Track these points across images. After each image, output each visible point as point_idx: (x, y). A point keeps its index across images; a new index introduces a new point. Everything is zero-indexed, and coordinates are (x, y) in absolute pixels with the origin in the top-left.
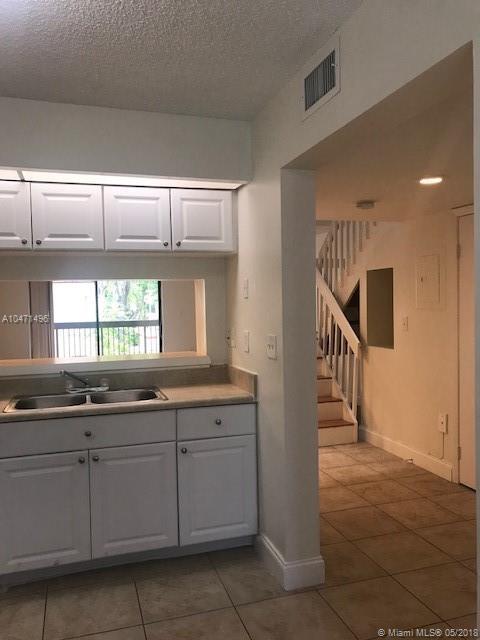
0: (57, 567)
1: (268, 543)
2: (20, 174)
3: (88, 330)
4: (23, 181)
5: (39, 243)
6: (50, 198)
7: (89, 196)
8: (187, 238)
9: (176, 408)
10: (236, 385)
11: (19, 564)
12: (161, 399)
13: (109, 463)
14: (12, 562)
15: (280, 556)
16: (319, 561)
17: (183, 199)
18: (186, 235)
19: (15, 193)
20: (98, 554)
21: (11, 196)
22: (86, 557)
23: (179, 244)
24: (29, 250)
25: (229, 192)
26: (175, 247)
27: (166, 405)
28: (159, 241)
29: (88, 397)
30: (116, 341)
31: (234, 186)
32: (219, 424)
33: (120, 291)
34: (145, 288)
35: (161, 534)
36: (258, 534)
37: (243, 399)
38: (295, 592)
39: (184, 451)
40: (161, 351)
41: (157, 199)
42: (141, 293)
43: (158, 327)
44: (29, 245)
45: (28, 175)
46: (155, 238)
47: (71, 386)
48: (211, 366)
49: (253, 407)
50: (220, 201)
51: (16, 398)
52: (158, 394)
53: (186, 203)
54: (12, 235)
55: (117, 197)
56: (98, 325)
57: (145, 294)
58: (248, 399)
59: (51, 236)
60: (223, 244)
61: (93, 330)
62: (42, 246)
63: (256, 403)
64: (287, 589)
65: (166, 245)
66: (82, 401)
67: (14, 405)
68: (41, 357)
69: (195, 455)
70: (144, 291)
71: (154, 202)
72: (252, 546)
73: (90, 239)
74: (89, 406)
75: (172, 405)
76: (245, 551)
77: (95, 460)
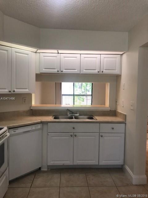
0: (63, 165)
1: (127, 168)
2: (58, 51)
3: (71, 96)
4: (58, 53)
5: (62, 71)
6: (65, 58)
7: (76, 57)
8: (105, 70)
9: (100, 123)
10: (118, 117)
11: (54, 163)
12: (95, 119)
13: (79, 137)
14: (52, 162)
15: (131, 173)
16: (145, 177)
17: (104, 58)
18: (105, 69)
19: (56, 57)
20: (75, 163)
21: (55, 58)
22: (72, 164)
23: (102, 72)
24: (59, 73)
25: (120, 55)
26: (101, 73)
27: (97, 122)
28: (96, 71)
29: (73, 117)
30: (79, 100)
31: (121, 53)
32: (113, 129)
33: (80, 85)
34: (87, 85)
35: (93, 160)
36: (124, 165)
37: (121, 122)
38: (136, 185)
39: (102, 136)
40: (92, 104)
41: (96, 58)
42: (85, 86)
43: (91, 97)
44: (59, 72)
45: (60, 51)
46: (95, 70)
47: (69, 113)
48: (110, 110)
49: (124, 125)
50: (116, 58)
51: (54, 116)
52: (94, 118)
53: (105, 59)
54: (55, 69)
55: (85, 58)
56: (74, 95)
57: (87, 86)
58: (122, 122)
59: (65, 69)
60: (116, 72)
61: (72, 97)
62: (63, 72)
63: (125, 124)
64: (133, 184)
65: (98, 72)
66: (72, 118)
67: (54, 118)
68: (58, 104)
69: (105, 138)
70: (86, 85)
71: (95, 59)
72: (122, 168)
73: (76, 70)
74: (74, 120)
75: (98, 121)
76: (119, 169)
77: (76, 136)
